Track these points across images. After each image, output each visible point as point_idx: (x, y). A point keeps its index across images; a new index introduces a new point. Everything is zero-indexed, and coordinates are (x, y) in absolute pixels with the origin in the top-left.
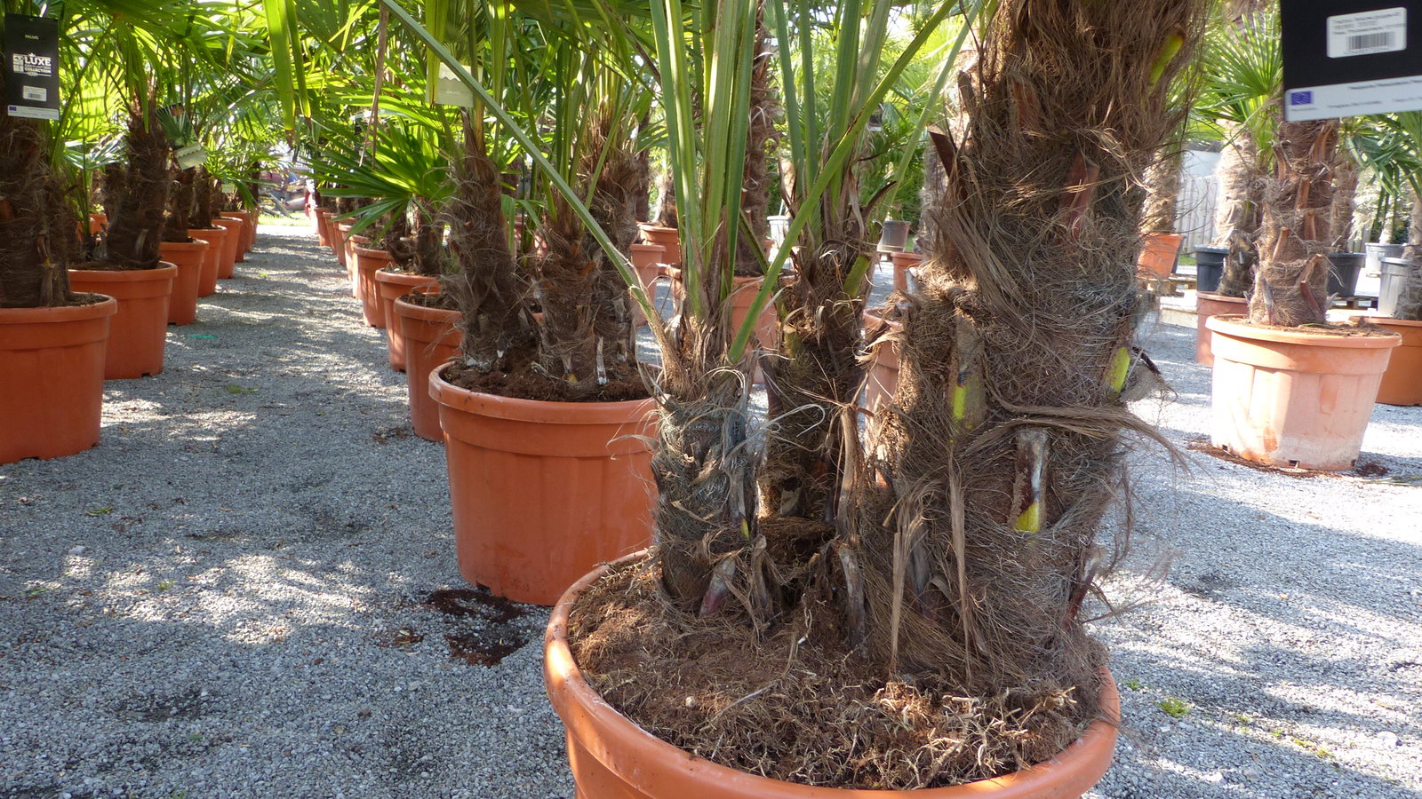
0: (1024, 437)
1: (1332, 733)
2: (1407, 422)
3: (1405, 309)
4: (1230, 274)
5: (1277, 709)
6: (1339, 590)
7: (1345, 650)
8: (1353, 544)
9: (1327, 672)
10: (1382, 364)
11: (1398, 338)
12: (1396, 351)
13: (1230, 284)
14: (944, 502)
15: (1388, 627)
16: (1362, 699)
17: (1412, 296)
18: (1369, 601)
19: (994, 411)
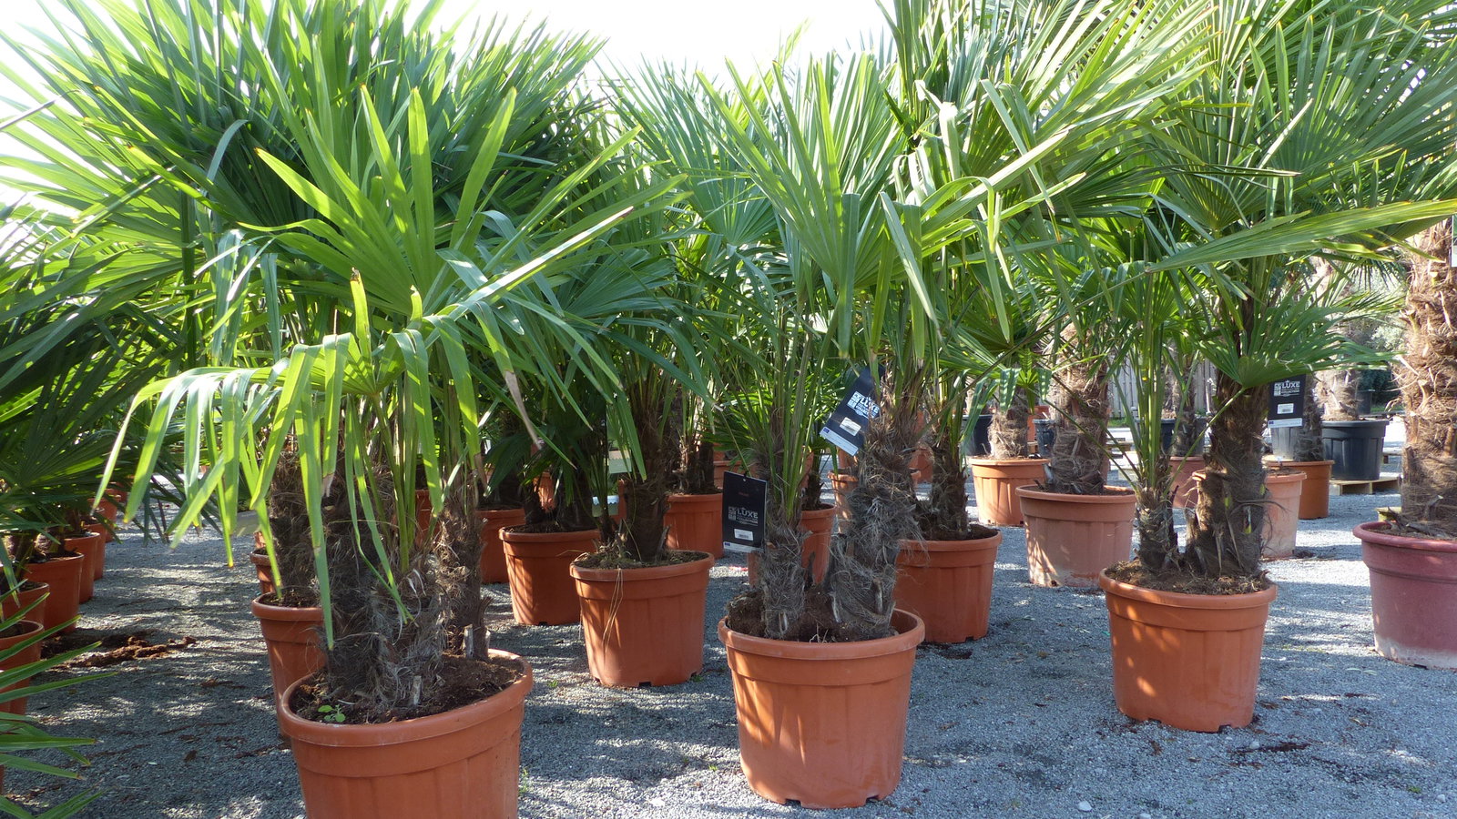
0: (1245, 508)
1: (1323, 646)
2: (1317, 528)
3: (1300, 455)
4: (1179, 440)
5: (1297, 643)
6: (1309, 604)
7: (1318, 623)
8: (1308, 587)
9: (1313, 630)
10: (1297, 492)
11: (1304, 475)
12: (1305, 482)
13: (1179, 448)
14: (1228, 528)
15: (1335, 615)
16: (1331, 636)
17: (1302, 446)
18: (1322, 607)
19: (1236, 503)
